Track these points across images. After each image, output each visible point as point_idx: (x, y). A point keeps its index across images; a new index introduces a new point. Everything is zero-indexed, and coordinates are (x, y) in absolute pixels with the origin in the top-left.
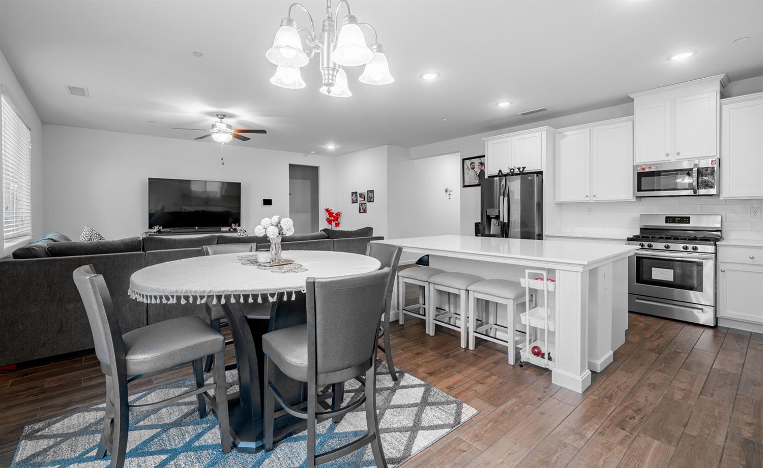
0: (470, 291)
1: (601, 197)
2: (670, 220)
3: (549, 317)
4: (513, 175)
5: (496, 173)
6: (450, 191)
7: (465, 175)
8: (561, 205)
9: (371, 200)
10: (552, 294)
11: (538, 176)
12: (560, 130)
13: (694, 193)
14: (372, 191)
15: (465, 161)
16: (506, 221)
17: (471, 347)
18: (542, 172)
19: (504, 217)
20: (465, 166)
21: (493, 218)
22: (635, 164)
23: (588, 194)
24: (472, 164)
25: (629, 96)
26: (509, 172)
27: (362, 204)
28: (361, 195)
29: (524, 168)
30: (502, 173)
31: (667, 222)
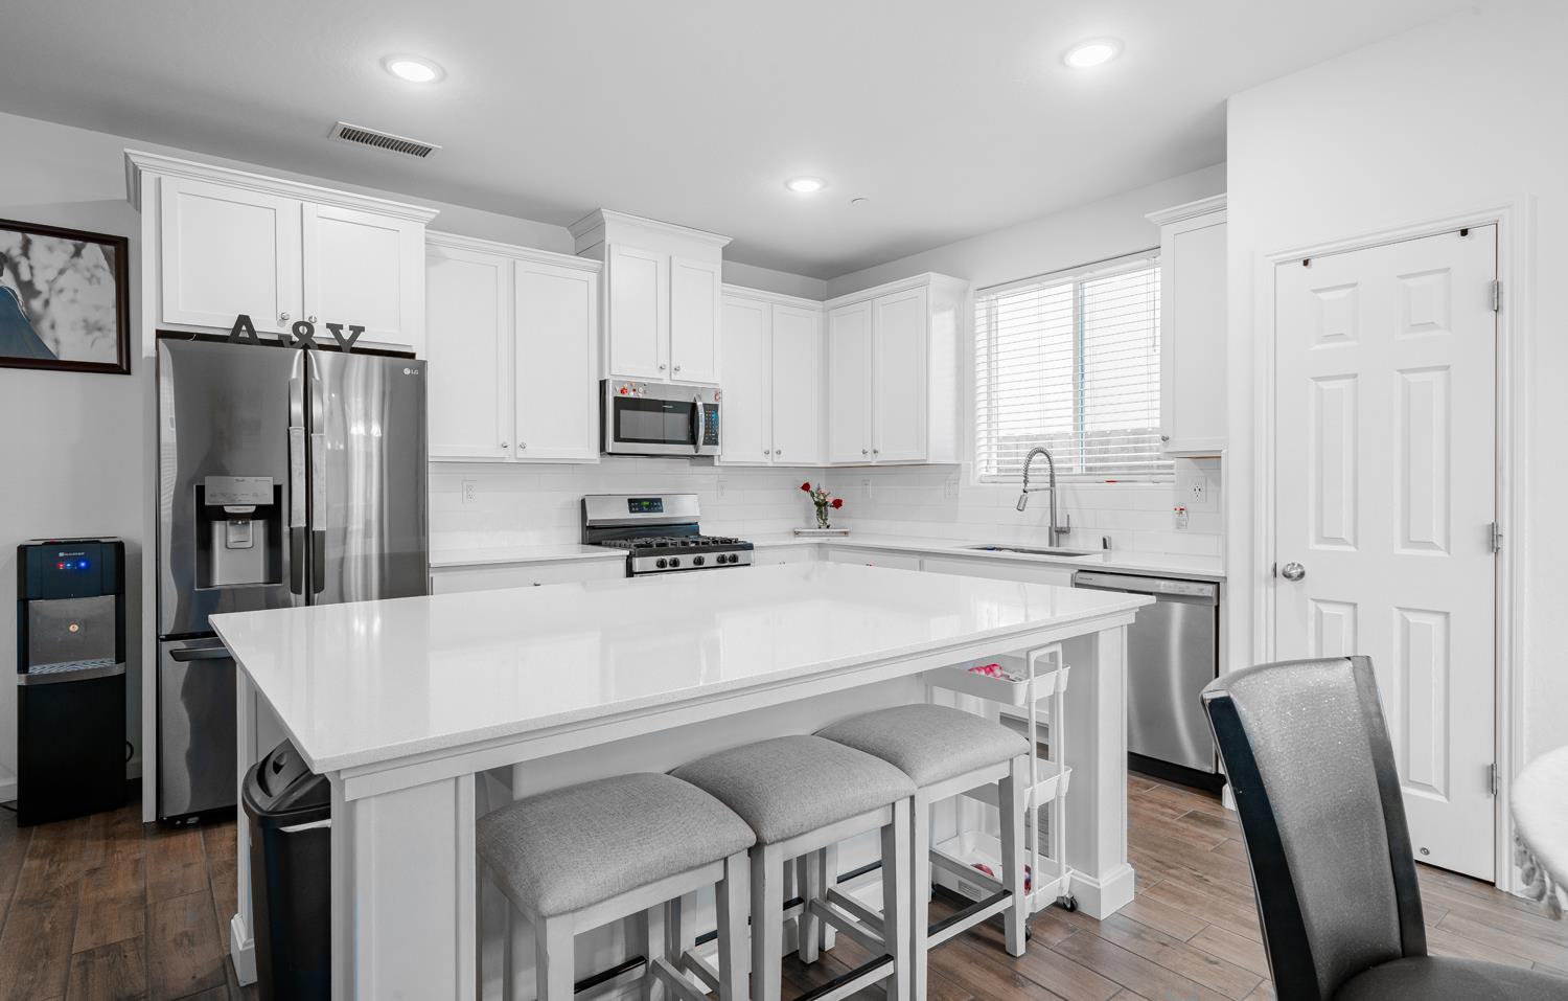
2: (635, 506)
4: (305, 346)
13: (696, 452)
18: (414, 355)
22: (607, 377)
23: (507, 440)
26: (289, 331)
29: (357, 330)
30: (250, 329)
31: (631, 511)
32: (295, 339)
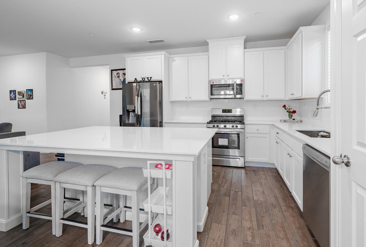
0: (96, 186)
1: (194, 98)
2: (224, 111)
3: (167, 196)
4: (144, 82)
5: (133, 80)
6: (105, 93)
7: (113, 81)
8: (173, 102)
9: (30, 97)
10: (169, 182)
11: (159, 83)
12: (172, 56)
13: (235, 97)
14: (31, 90)
15: (113, 71)
16: (139, 113)
17: (99, 242)
18: (162, 81)
19: (138, 111)
20: (113, 75)
21: (131, 111)
22: (209, 80)
23: (187, 96)
24: (118, 74)
25: (207, 41)
26: (142, 80)
27: (21, 101)
28: (20, 93)
29: (151, 78)
30: (137, 81)
31: (223, 112)
32: (142, 81)
